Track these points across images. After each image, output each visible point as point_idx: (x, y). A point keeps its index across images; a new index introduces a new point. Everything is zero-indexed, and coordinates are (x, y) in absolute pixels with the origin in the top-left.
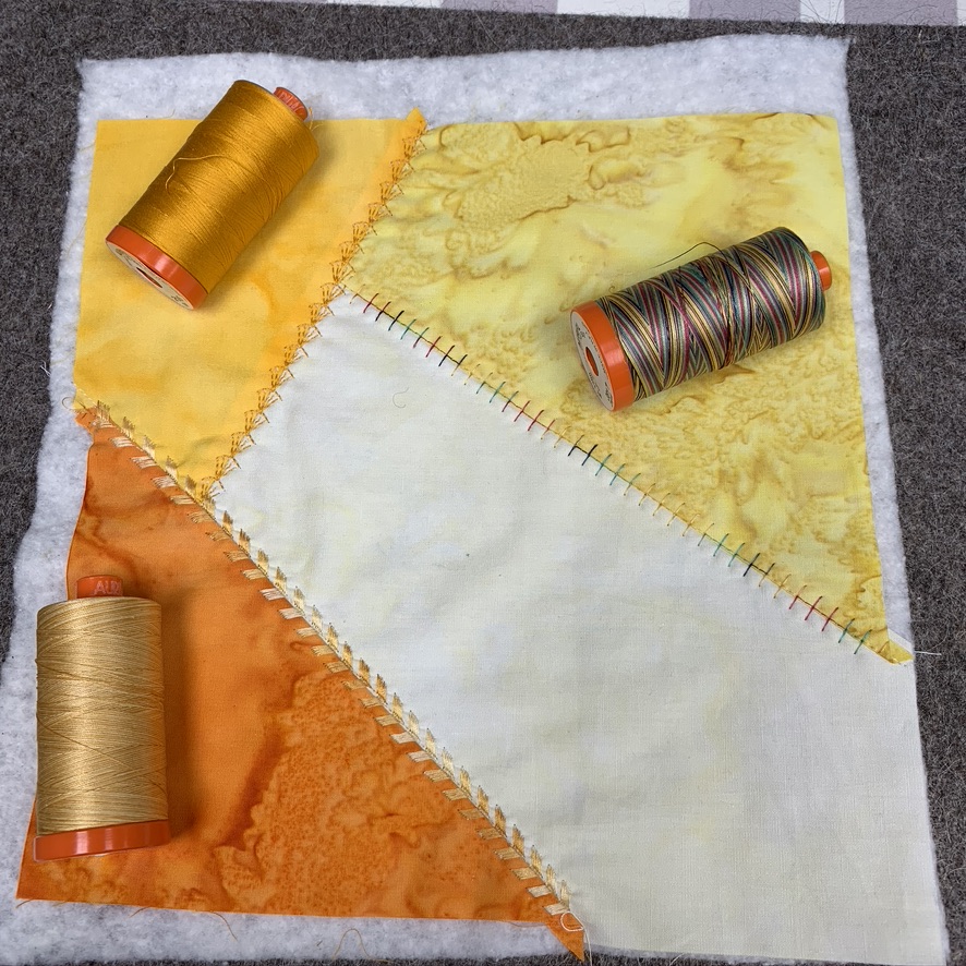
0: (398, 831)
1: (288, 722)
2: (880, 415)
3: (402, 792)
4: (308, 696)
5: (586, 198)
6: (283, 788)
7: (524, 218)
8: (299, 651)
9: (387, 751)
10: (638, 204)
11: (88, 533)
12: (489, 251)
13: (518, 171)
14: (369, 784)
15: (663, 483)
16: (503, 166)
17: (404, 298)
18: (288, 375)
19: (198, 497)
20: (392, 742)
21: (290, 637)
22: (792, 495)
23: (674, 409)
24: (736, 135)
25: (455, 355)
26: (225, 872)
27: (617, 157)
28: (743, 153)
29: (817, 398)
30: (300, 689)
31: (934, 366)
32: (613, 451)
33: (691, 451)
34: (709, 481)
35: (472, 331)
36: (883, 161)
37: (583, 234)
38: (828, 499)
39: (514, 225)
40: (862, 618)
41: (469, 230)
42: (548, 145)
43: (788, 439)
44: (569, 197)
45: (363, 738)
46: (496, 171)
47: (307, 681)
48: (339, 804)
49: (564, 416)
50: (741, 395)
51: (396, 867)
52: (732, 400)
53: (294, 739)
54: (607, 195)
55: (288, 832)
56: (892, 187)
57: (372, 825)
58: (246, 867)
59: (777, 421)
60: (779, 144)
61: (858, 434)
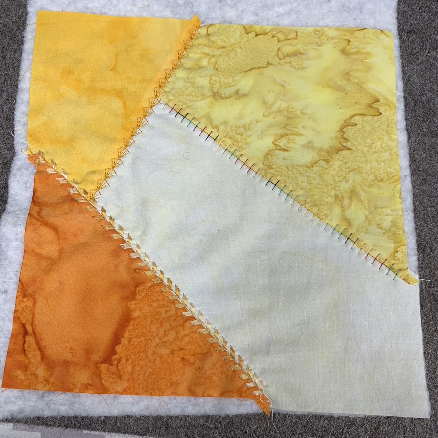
0: (185, 357)
1: (133, 306)
2: (407, 172)
3: (187, 339)
4: (143, 294)
5: (276, 63)
6: (131, 337)
7: (246, 71)
8: (139, 273)
9: (180, 320)
10: (300, 68)
11: (35, 215)
12: (230, 86)
13: (244, 48)
14: (172, 336)
15: (310, 199)
16: (237, 46)
17: (189, 107)
18: (133, 142)
19: (89, 199)
20: (182, 316)
21: (134, 266)
22: (367, 207)
23: (315, 165)
24: (346, 38)
25: (214, 135)
26: (103, 376)
27: (291, 45)
28: (349, 47)
29: (379, 163)
30: (139, 291)
31: (430, 151)
32: (286, 184)
33: (322, 185)
34: (330, 199)
35: (221, 124)
36: (411, 54)
37: (274, 80)
38: (383, 210)
39: (242, 74)
40: (397, 264)
41: (221, 76)
42: (258, 37)
43: (366, 181)
44: (268, 62)
45: (169, 314)
46: (234, 48)
47: (142, 287)
48: (157, 345)
49: (264, 167)
50: (345, 160)
51: (184, 373)
52: (342, 163)
53: (136, 314)
54: (286, 62)
55: (133, 357)
56: (415, 67)
57: (173, 354)
58: (113, 373)
59: (361, 173)
60: (366, 43)
61: (397, 181)
